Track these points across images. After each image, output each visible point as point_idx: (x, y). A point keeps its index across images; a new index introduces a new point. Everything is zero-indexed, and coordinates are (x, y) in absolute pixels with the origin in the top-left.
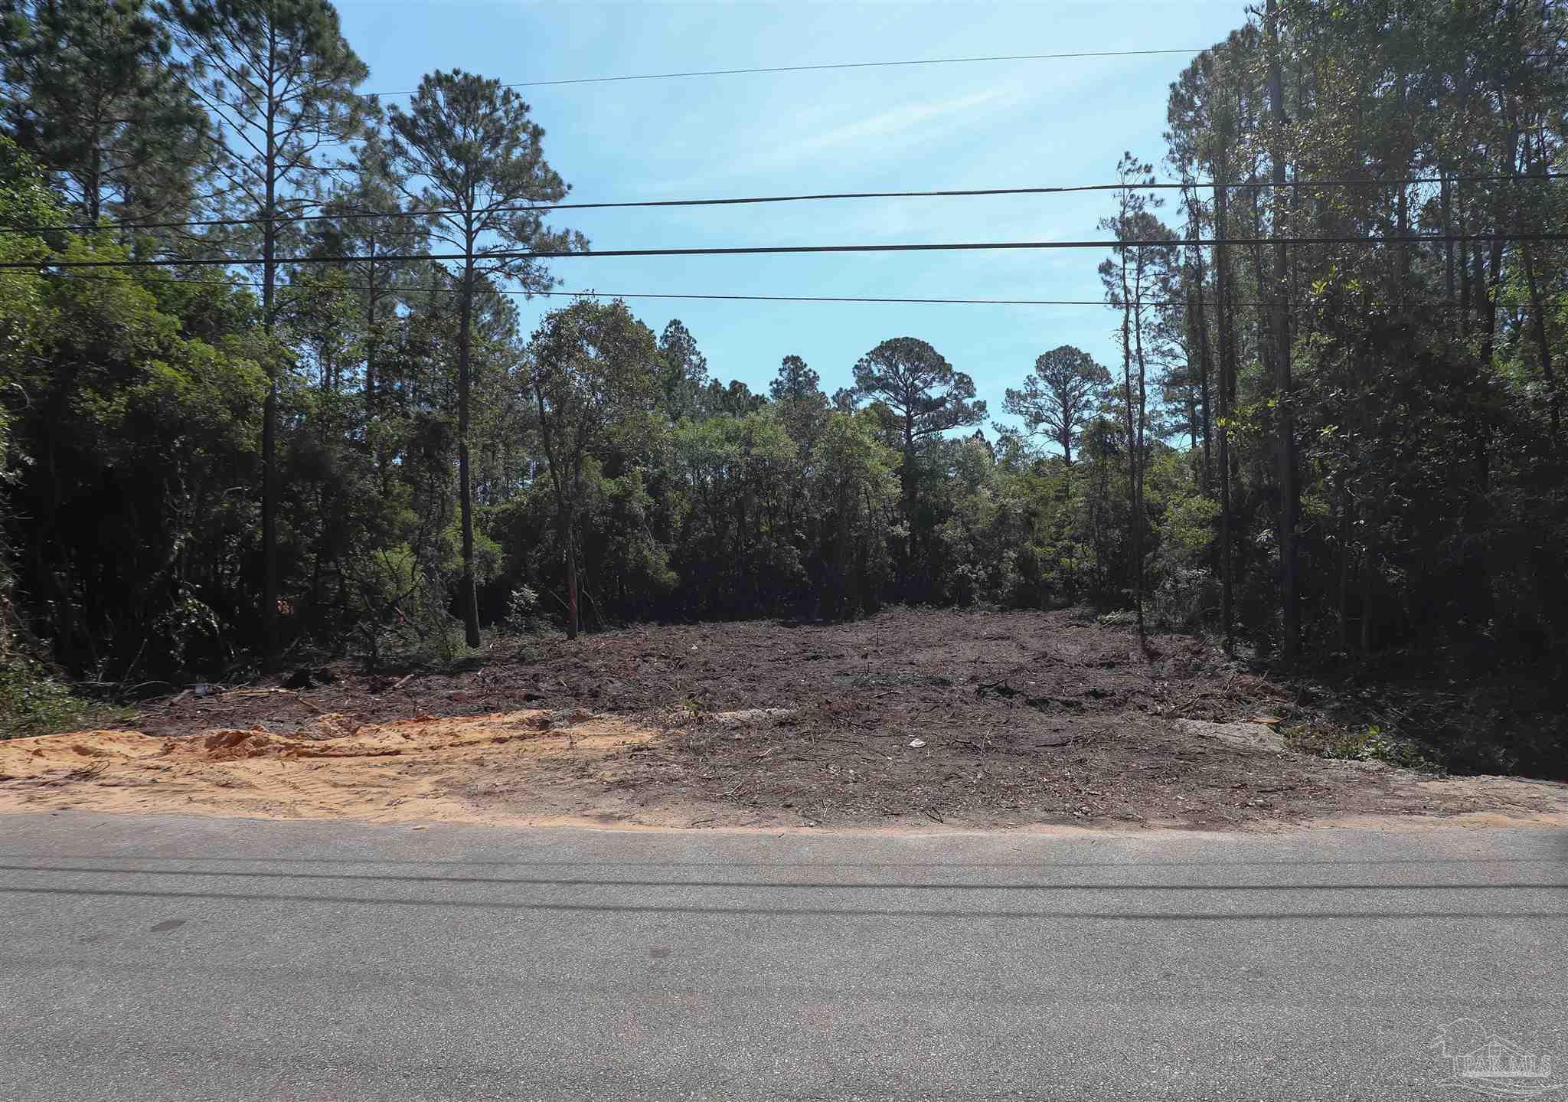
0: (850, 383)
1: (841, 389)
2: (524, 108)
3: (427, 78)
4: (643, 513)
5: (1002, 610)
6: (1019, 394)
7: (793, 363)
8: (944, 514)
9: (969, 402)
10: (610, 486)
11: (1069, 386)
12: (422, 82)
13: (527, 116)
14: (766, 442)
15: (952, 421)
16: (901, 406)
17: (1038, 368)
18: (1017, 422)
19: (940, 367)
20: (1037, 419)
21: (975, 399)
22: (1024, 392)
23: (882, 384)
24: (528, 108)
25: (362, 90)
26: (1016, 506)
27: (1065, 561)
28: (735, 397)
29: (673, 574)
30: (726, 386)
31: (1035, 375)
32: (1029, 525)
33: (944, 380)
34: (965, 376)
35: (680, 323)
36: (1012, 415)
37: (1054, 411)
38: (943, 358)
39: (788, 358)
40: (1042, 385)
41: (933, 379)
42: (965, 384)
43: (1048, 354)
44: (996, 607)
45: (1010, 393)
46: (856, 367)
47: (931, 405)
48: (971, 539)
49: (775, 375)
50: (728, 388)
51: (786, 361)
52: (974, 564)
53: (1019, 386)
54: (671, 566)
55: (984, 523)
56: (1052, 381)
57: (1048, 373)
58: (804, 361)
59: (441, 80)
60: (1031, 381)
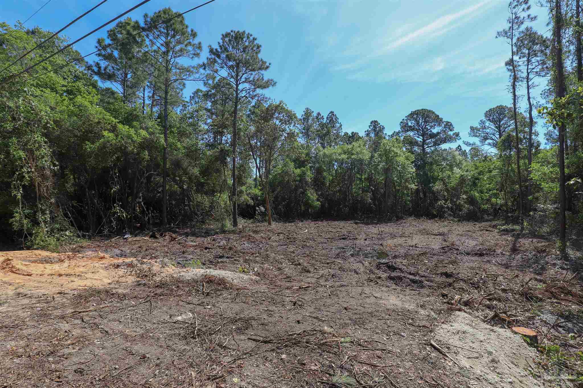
0: (398, 129)
1: (395, 132)
2: (254, 39)
3: (223, 35)
4: (310, 181)
5: (459, 221)
6: (476, 128)
7: (375, 123)
8: (435, 179)
9: (451, 133)
10: (298, 171)
11: (502, 123)
12: (222, 36)
13: (256, 42)
14: (357, 153)
15: (444, 141)
16: (420, 137)
17: (486, 116)
18: (476, 141)
19: (438, 120)
20: (485, 139)
21: (454, 132)
22: (479, 127)
23: (412, 129)
24: (256, 39)
25: (196, 41)
26: (469, 175)
27: (494, 200)
28: (353, 137)
29: (319, 203)
30: (350, 134)
31: (484, 120)
32: (475, 184)
33: (439, 125)
34: (448, 122)
35: (333, 112)
36: (474, 138)
37: (494, 135)
38: (438, 116)
39: (372, 121)
40: (487, 124)
41: (435, 125)
42: (449, 126)
43: (491, 110)
44: (456, 219)
45: (472, 129)
46: (401, 122)
47: (433, 136)
48: (447, 190)
49: (367, 128)
50: (351, 135)
51: (372, 123)
52: (446, 200)
53: (476, 125)
54: (318, 200)
55: (453, 182)
56: (493, 121)
57: (491, 118)
58: (379, 122)
59: (227, 35)
60: (482, 122)
